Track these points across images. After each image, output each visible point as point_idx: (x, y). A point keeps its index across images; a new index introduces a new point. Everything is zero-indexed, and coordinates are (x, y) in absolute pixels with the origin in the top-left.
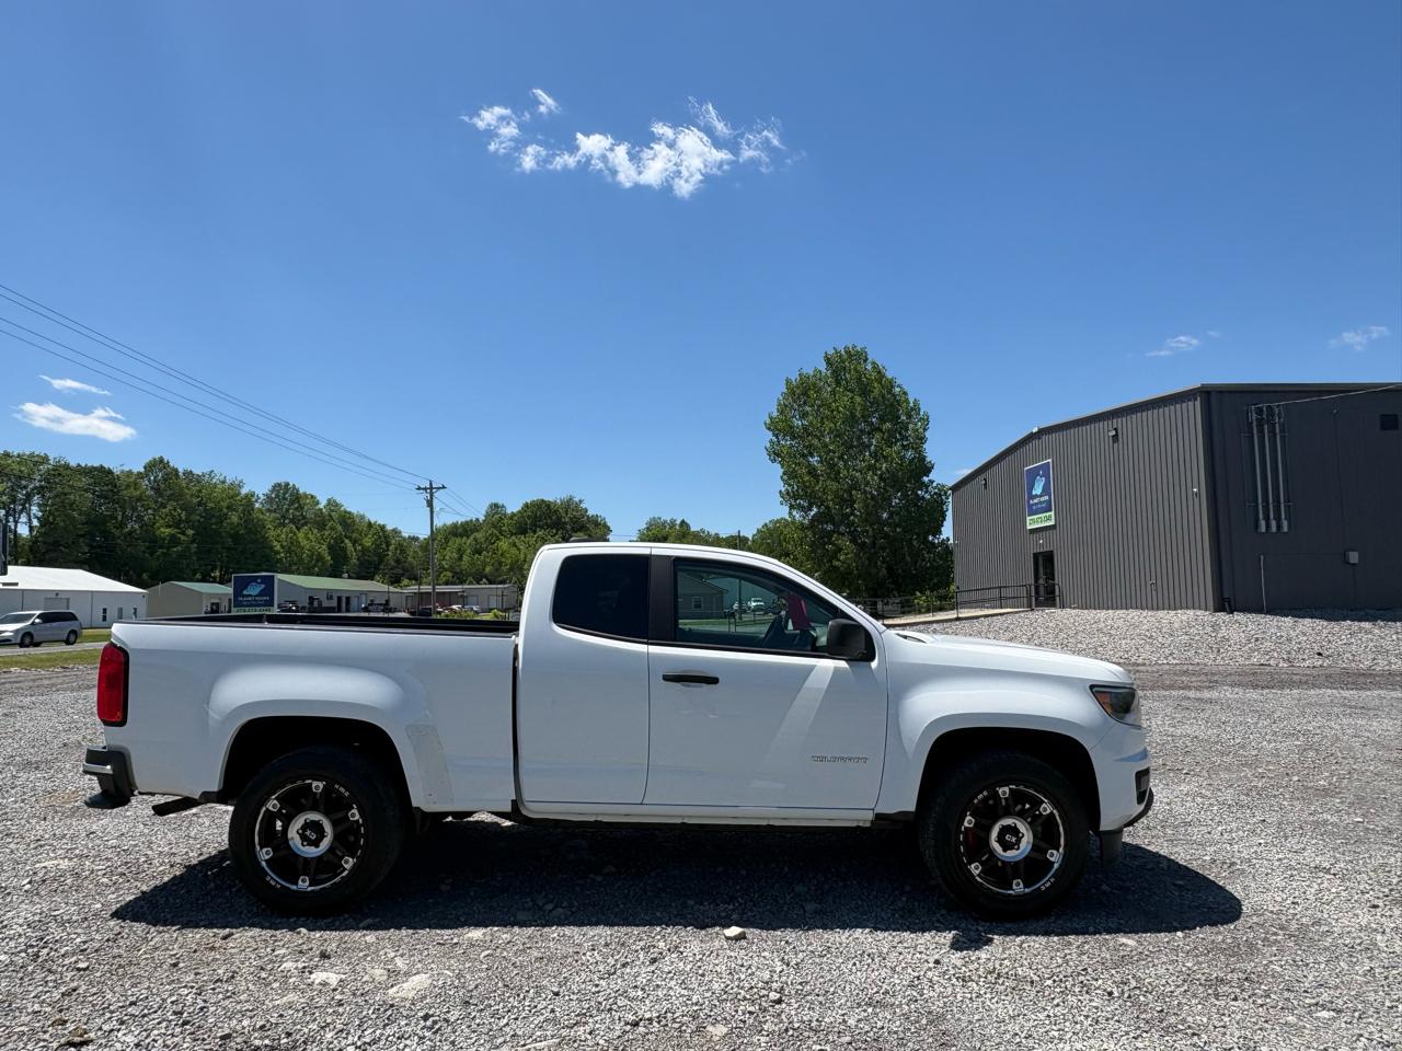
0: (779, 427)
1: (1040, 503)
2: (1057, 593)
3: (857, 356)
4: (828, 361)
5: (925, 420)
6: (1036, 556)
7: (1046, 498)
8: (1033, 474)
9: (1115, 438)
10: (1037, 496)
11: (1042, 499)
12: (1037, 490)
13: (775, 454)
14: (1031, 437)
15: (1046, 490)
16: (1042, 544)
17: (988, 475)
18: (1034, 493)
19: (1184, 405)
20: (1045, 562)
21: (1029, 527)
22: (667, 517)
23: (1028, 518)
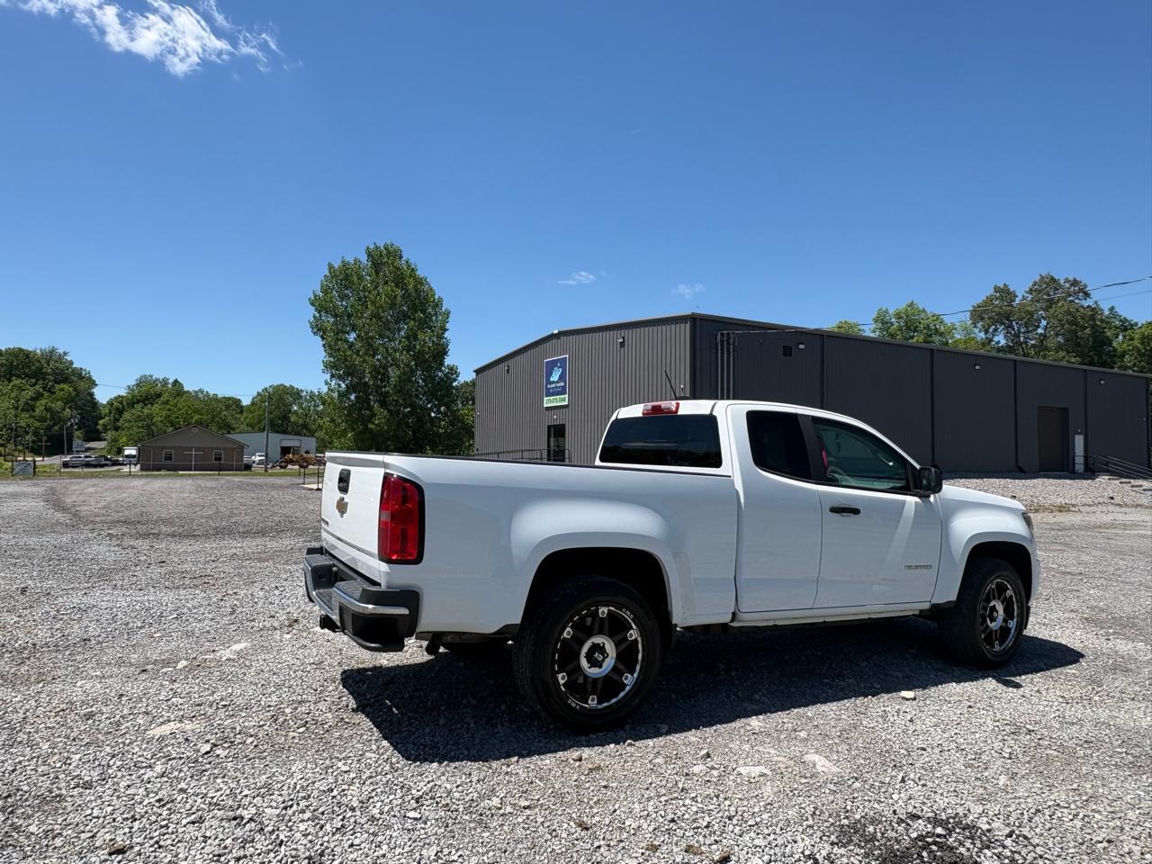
0: (321, 305)
1: (557, 387)
2: (567, 456)
3: (394, 254)
4: (370, 254)
5: (447, 314)
6: (549, 427)
7: (562, 384)
8: (551, 366)
9: (622, 344)
10: (554, 382)
11: (558, 385)
12: (555, 377)
13: (318, 328)
14: (552, 337)
15: (562, 378)
16: (556, 419)
17: (511, 362)
18: (552, 379)
19: (678, 326)
20: (558, 431)
21: (545, 406)
22: (159, 375)
23: (545, 399)
